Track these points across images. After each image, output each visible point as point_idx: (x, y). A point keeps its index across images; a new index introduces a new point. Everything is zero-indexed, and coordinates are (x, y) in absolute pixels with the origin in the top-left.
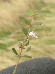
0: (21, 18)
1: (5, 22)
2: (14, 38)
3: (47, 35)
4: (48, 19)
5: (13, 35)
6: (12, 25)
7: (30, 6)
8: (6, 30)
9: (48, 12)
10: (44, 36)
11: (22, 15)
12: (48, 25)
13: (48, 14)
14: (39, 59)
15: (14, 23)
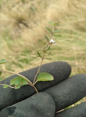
0: (40, 41)
1: (28, 44)
2: (35, 54)
3: (58, 53)
4: (60, 41)
5: (33, 52)
6: (32, 45)
7: (46, 31)
8: (28, 49)
9: (60, 36)
10: (56, 53)
11: (40, 38)
12: (59, 46)
13: (59, 38)
14: (57, 62)
15: (35, 45)
